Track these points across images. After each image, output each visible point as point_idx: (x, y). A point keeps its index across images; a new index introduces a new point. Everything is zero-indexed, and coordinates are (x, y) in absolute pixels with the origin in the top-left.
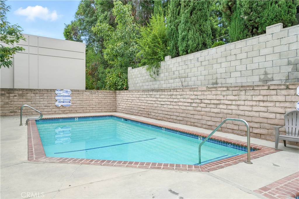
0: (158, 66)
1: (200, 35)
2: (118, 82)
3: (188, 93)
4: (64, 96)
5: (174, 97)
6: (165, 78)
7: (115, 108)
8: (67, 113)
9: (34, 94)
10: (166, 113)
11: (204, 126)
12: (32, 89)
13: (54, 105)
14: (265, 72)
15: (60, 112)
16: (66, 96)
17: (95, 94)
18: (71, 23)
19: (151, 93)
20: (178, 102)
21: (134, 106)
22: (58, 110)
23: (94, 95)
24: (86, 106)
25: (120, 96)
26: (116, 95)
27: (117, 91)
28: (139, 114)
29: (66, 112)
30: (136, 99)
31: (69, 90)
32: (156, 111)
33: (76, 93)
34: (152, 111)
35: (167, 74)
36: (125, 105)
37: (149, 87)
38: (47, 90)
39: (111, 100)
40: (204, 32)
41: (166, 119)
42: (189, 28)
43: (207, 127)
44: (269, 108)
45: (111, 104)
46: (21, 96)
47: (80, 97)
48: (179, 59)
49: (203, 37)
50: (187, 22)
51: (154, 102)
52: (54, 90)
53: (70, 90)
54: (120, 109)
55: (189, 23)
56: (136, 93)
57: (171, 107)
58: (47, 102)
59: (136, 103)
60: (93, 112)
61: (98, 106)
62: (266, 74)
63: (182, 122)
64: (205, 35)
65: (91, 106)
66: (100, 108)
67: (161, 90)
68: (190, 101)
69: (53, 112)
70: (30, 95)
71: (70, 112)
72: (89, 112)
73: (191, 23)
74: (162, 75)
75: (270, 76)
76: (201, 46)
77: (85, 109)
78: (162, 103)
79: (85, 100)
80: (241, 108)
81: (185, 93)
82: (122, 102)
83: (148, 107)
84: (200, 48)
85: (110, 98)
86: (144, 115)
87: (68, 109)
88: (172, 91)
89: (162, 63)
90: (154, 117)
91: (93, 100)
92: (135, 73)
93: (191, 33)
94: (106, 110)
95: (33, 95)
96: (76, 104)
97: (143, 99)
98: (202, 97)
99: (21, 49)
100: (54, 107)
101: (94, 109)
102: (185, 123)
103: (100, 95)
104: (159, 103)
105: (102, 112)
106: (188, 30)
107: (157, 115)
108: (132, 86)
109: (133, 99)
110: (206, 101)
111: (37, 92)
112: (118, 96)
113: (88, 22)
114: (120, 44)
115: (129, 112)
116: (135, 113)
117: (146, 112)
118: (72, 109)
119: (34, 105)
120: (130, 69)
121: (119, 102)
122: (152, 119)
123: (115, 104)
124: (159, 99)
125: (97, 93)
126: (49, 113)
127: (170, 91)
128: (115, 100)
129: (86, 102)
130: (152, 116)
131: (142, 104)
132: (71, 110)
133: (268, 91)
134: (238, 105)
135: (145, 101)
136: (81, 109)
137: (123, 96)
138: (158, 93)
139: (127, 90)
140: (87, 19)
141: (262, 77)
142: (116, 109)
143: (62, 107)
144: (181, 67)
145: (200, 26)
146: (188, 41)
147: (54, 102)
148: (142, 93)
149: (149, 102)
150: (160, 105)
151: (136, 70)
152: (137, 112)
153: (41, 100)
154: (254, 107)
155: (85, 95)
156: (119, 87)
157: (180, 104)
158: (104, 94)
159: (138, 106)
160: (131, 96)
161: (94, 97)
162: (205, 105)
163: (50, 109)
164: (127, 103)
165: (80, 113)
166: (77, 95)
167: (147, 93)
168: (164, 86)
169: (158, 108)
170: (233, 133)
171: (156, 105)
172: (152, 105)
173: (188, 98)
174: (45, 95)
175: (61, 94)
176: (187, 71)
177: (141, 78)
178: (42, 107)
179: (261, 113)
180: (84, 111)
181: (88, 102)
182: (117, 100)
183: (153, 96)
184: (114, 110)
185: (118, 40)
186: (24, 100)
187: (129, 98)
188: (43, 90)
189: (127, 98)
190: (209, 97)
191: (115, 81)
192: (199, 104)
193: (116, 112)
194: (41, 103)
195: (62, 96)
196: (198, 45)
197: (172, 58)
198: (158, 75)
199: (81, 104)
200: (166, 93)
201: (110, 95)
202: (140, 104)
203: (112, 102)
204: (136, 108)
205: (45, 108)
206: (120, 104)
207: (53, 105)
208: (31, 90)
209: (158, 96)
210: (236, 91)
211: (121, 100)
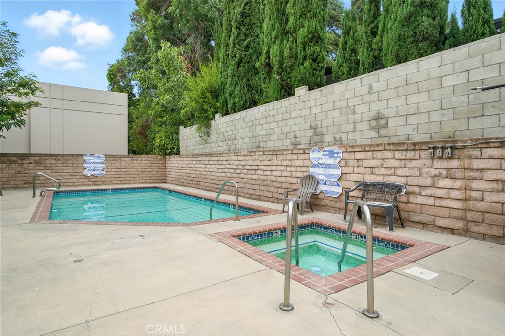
0: (208, 126)
1: (248, 92)
2: (167, 144)
3: (233, 158)
4: (95, 163)
5: (220, 162)
6: (215, 140)
7: (164, 178)
8: (99, 185)
9: (55, 160)
10: (214, 182)
11: (246, 195)
12: (53, 154)
13: (82, 174)
14: (295, 135)
15: (90, 183)
16: (98, 163)
17: (137, 160)
18: (117, 63)
19: (200, 159)
20: (225, 169)
21: (184, 175)
22: (87, 180)
23: (135, 162)
24: (126, 176)
25: (170, 162)
26: (166, 161)
27: (167, 157)
28: (189, 185)
29: (98, 183)
30: (186, 166)
31: (102, 156)
32: (205, 180)
33: (111, 159)
34: (201, 180)
35: (217, 135)
36: (175, 174)
37: (200, 152)
38: (73, 155)
39: (159, 167)
40: (253, 87)
41: (214, 190)
42: (236, 82)
43: (248, 196)
44: (293, 173)
45: (159, 173)
46: (38, 163)
47: (117, 164)
48: (227, 118)
49: (251, 94)
50: (234, 75)
51: (202, 170)
52: (82, 155)
53: (104, 155)
54: (170, 179)
55: (236, 77)
56: (186, 159)
57: (218, 174)
58: (72, 171)
59: (186, 171)
60: (134, 183)
61: (141, 176)
62: (296, 138)
63: (228, 192)
64: (254, 91)
65: (131, 176)
66: (144, 179)
67: (210, 154)
68: (234, 167)
69: (81, 183)
70: (50, 162)
71: (104, 183)
72: (128, 183)
73: (239, 77)
74: (212, 137)
75: (298, 140)
76: (248, 104)
77: (124, 179)
78: (211, 170)
79: (124, 167)
80: (274, 173)
81: (230, 158)
82: (172, 170)
83: (198, 176)
84: (247, 106)
85: (158, 165)
86: (193, 186)
87: (101, 179)
88: (219, 155)
89: (213, 122)
90: (204, 188)
91: (135, 167)
92: (187, 134)
93: (238, 88)
94: (152, 181)
95: (53, 161)
96: (112, 173)
97: (192, 166)
98: (243, 163)
99: (36, 105)
100: (82, 177)
101: (135, 179)
102: (230, 193)
103: (143, 162)
104: (207, 170)
105: (146, 183)
106: (235, 85)
107: (206, 184)
108: (184, 149)
109: (183, 165)
110: (248, 167)
111: (60, 157)
112: (168, 162)
113: (139, 61)
114: (167, 97)
115: (179, 183)
116: (185, 184)
117: (195, 182)
118: (106, 179)
119: (55, 174)
120: (181, 127)
121: (169, 170)
122: (201, 190)
123: (164, 173)
124: (208, 166)
125: (139, 159)
126: (75, 184)
127: (218, 156)
128: (164, 167)
129: (125, 170)
130: (200, 187)
131: (192, 172)
132: (105, 181)
133: (292, 155)
134: (272, 171)
135: (194, 169)
136: (118, 179)
137: (173, 162)
138: (207, 158)
139: (178, 154)
140: (138, 58)
141: (293, 140)
142: (165, 180)
143: (92, 177)
144: (229, 127)
145: (248, 80)
146: (235, 97)
147: (81, 171)
148: (191, 159)
149: (198, 169)
150: (208, 173)
151: (188, 129)
152: (186, 182)
153: (65, 168)
154: (283, 172)
155: (124, 162)
156: (168, 151)
157: (226, 170)
158: (150, 161)
159: (188, 175)
160: (181, 162)
161: (136, 164)
162: (246, 171)
163: (77, 179)
164: (177, 171)
165: (117, 184)
166: (112, 161)
167: (197, 159)
168: (215, 150)
169: (207, 177)
170: (268, 201)
171: (204, 173)
172: (201, 173)
173: (233, 164)
174: (70, 161)
175: (91, 161)
176: (235, 132)
177: (192, 140)
178: (66, 177)
179: (288, 178)
180: (123, 182)
181: (128, 170)
182: (166, 167)
183: (202, 162)
184: (163, 181)
185: (166, 92)
186: (42, 168)
187: (179, 165)
188: (66, 155)
189: (177, 165)
190: (250, 162)
191: (163, 143)
192: (242, 171)
193: (165, 183)
194: (65, 171)
195: (92, 162)
196: (246, 102)
197: (222, 116)
198: (208, 136)
199: (119, 173)
200: (214, 159)
201: (157, 162)
202: (189, 172)
203: (160, 170)
204: (186, 178)
205: (70, 178)
206: (170, 173)
207: (80, 174)
208: (51, 155)
209: (206, 162)
210: (270, 156)
211: (170, 167)
